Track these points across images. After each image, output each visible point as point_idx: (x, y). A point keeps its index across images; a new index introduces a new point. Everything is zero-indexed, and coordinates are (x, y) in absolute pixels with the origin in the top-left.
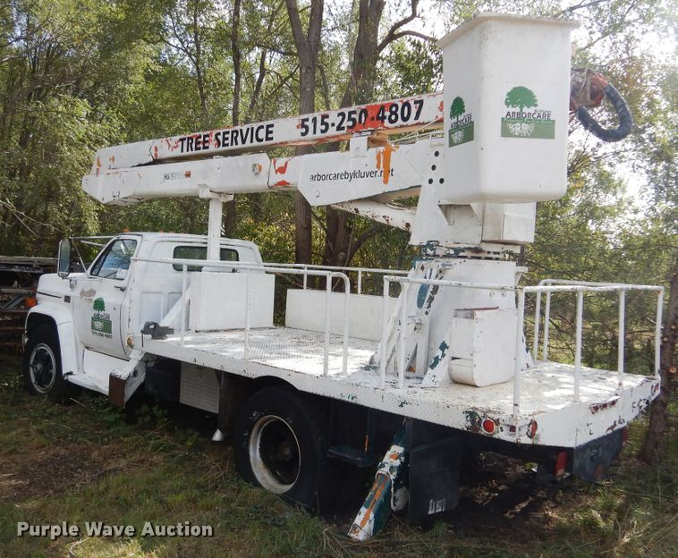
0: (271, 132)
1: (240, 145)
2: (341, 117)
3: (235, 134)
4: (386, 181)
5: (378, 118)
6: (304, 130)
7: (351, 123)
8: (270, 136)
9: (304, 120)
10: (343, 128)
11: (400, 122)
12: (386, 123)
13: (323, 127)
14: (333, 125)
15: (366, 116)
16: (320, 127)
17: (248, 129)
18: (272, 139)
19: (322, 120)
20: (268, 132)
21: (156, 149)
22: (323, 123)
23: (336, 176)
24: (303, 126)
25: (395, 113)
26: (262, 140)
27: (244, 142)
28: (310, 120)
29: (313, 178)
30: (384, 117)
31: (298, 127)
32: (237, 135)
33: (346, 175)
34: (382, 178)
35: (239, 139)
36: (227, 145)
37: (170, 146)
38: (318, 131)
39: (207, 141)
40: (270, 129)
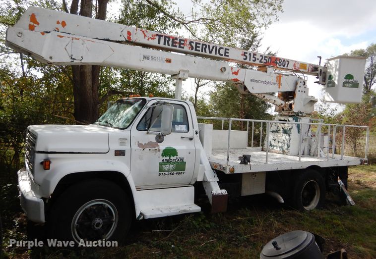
0: (228, 53)
1: (208, 53)
2: (261, 57)
3: (204, 46)
4: (279, 88)
5: (275, 63)
6: (245, 57)
7: (265, 61)
8: (227, 54)
9: (245, 53)
10: (262, 62)
11: (282, 66)
12: (278, 66)
13: (254, 59)
14: (258, 59)
15: (271, 60)
16: (252, 59)
17: (213, 47)
18: (228, 56)
19: (254, 56)
20: (226, 52)
21: (129, 33)
22: (254, 57)
23: (261, 82)
24: (245, 55)
25: (280, 62)
26: (222, 55)
27: (210, 52)
28: (248, 54)
29: (252, 80)
30: (277, 63)
31: (242, 55)
32: (206, 47)
33: (265, 82)
34: (278, 86)
35: (207, 49)
36: (199, 51)
37: (145, 36)
38: (252, 60)
39: (183, 44)
40: (227, 51)
